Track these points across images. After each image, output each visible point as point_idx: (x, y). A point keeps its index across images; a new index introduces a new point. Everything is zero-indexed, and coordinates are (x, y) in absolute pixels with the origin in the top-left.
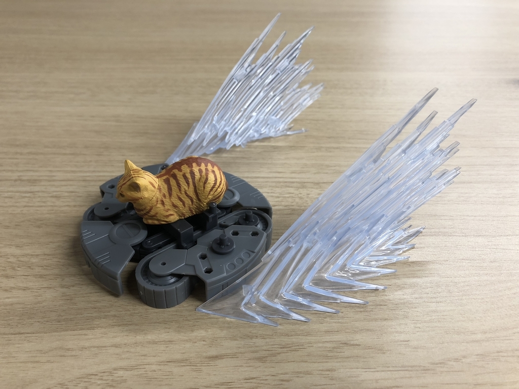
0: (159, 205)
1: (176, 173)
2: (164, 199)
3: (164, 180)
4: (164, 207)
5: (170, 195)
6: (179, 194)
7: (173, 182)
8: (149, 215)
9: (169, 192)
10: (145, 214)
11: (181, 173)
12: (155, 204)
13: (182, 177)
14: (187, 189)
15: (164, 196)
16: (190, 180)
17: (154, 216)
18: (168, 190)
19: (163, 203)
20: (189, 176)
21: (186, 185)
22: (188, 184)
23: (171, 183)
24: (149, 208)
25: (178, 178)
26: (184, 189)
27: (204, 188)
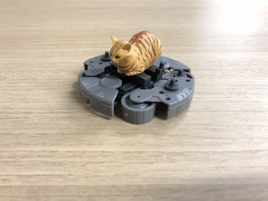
0: (138, 61)
1: (141, 40)
2: (139, 56)
3: (135, 45)
4: (140, 61)
5: (141, 53)
6: (146, 52)
7: (141, 45)
8: (133, 68)
9: (140, 52)
10: (130, 68)
11: (144, 40)
12: (136, 60)
13: (145, 41)
14: (149, 48)
15: (139, 55)
16: (149, 43)
17: (135, 68)
18: (140, 51)
19: (139, 60)
20: (147, 40)
21: (148, 46)
22: (149, 45)
23: (140, 47)
24: (132, 63)
25: (143, 43)
26: (148, 48)
27: (158, 46)
